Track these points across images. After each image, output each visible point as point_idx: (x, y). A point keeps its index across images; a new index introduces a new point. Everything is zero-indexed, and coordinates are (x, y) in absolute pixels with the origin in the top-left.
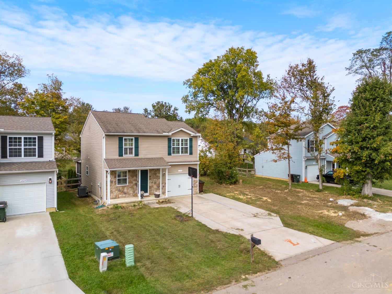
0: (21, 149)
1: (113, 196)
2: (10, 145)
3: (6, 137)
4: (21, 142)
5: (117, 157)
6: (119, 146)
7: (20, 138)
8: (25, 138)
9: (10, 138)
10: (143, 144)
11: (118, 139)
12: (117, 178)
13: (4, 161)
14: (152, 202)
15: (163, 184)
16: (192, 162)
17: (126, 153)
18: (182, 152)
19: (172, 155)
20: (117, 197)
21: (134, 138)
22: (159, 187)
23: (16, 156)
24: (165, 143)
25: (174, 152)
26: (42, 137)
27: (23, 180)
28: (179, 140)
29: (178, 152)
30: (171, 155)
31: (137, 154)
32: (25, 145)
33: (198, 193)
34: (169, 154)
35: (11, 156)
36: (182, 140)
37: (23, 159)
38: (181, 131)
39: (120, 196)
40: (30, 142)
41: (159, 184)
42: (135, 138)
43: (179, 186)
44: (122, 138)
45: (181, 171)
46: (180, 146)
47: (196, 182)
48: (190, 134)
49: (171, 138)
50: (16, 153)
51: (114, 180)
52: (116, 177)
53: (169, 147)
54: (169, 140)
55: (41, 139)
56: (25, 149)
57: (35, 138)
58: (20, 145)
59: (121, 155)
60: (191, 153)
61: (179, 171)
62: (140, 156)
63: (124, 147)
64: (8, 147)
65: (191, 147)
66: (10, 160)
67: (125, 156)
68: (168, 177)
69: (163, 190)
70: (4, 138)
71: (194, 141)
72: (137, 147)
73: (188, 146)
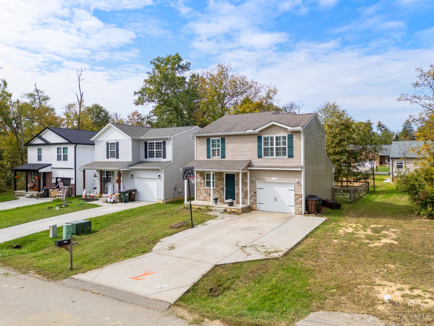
0: (154, 151)
1: (202, 198)
2: (149, 149)
3: (147, 142)
4: (154, 146)
5: (205, 158)
6: (207, 147)
7: (154, 143)
8: (156, 143)
9: (149, 143)
10: (229, 145)
11: (206, 140)
12: (206, 180)
13: (146, 160)
14: (219, 210)
15: (252, 193)
16: (288, 167)
17: (214, 155)
18: (277, 154)
19: (263, 157)
20: (205, 200)
21: (220, 138)
23: (152, 157)
25: (265, 155)
26: (165, 141)
28: (272, 139)
29: (272, 154)
30: (262, 158)
31: (223, 156)
32: (156, 149)
33: (303, 214)
34: (260, 156)
35: (149, 157)
36: (277, 138)
37: (155, 159)
38: (273, 125)
39: (208, 198)
40: (159, 146)
41: (246, 192)
42: (221, 138)
43: (276, 199)
44: (210, 139)
45: (276, 179)
46: (275, 147)
48: (287, 129)
49: (261, 136)
50: (152, 155)
51: (203, 182)
52: (205, 179)
53: (260, 148)
54: (259, 138)
55: (164, 143)
56: (156, 151)
57: (161, 143)
58: (154, 149)
59: (209, 157)
60: (291, 156)
61: (273, 178)
62: (227, 158)
63: (211, 148)
64: (148, 150)
65: (291, 147)
66: (149, 159)
67: (213, 158)
68: (259, 185)
69: (252, 201)
70: (146, 143)
71: (295, 139)
72: (223, 149)
73: (287, 146)
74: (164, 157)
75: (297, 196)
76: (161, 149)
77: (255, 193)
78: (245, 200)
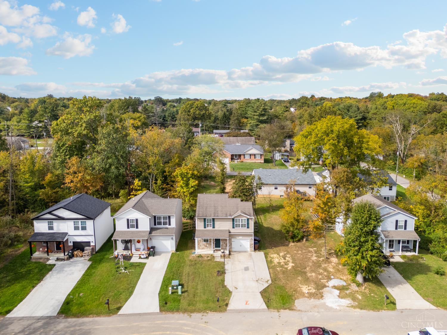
0: (161, 222)
1: (201, 248)
4: (161, 219)
5: (203, 229)
6: (204, 223)
7: (161, 217)
8: (163, 217)
9: (157, 217)
10: (217, 223)
11: (203, 220)
13: (155, 227)
14: (218, 256)
16: (248, 233)
17: (208, 227)
18: (242, 227)
21: (212, 219)
22: (227, 245)
23: (160, 225)
24: (231, 222)
25: (236, 227)
27: (161, 238)
28: (240, 220)
29: (239, 226)
31: (214, 227)
32: (163, 220)
33: (253, 251)
34: (233, 228)
35: (158, 225)
36: (242, 220)
37: (162, 226)
38: (240, 215)
39: (205, 248)
40: (165, 219)
41: (227, 244)
43: (241, 246)
44: (206, 219)
46: (241, 223)
53: (233, 224)
54: (233, 219)
55: (169, 217)
56: (163, 222)
57: (167, 217)
58: (161, 220)
59: (205, 227)
60: (248, 227)
61: (240, 237)
62: (216, 228)
63: (207, 223)
64: (157, 221)
65: (248, 224)
66: (157, 226)
67: (207, 229)
68: (233, 240)
69: (230, 247)
70: (155, 217)
71: (250, 220)
72: (214, 224)
73: (246, 223)
74: (170, 225)
75: (251, 245)
76: (167, 220)
77: (231, 244)
78: (226, 247)
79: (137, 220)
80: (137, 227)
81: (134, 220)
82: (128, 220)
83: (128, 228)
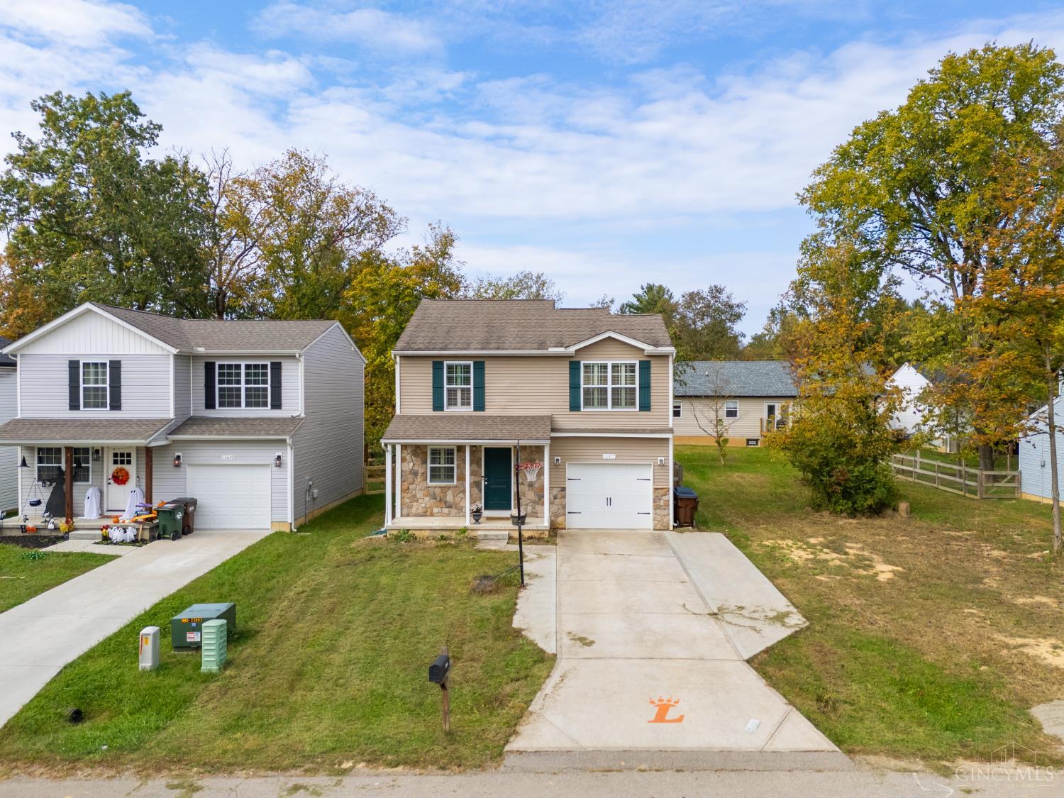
0: (239, 389)
1: (417, 509)
2: (221, 382)
3: (214, 363)
4: (239, 375)
5: (429, 411)
6: (434, 383)
7: (238, 367)
8: (248, 367)
9: (221, 367)
10: (496, 379)
11: (431, 365)
12: (429, 465)
13: (211, 414)
14: (496, 536)
15: (555, 491)
16: (644, 431)
17: (452, 402)
18: (616, 403)
19: (582, 409)
20: (428, 514)
21: (471, 363)
22: (541, 497)
23: (230, 405)
24: (561, 375)
25: (587, 403)
26: (280, 363)
27: (227, 456)
28: (604, 367)
29: (603, 402)
30: (579, 410)
31: (480, 406)
32: (247, 382)
33: (671, 528)
34: (574, 407)
35: (221, 405)
36: (616, 368)
37: (243, 412)
38: (610, 338)
39: (436, 510)
40: (256, 375)
41: (542, 489)
42: (475, 363)
43: (609, 501)
44: (442, 363)
45: (613, 456)
46: (609, 386)
47: (662, 492)
48: (643, 350)
49: (579, 362)
50: (231, 399)
51: (421, 470)
52: (426, 463)
53: (574, 387)
54: (574, 367)
55: (277, 367)
56: (247, 389)
57: (265, 367)
58: (239, 382)
59: (438, 406)
60: (645, 406)
61: (605, 456)
62: (489, 412)
63: (446, 386)
64: (217, 386)
65: (646, 387)
66: (221, 412)
67: (448, 410)
68: (571, 472)
69: (555, 508)
70: (209, 367)
71: (655, 369)
72: (480, 388)
73: (637, 386)
74: (277, 405)
75: (659, 492)
76: (265, 382)
77: (564, 489)
78: (538, 508)
79: (116, 366)
80: (116, 405)
81: (104, 365)
82: (73, 366)
83: (74, 406)
